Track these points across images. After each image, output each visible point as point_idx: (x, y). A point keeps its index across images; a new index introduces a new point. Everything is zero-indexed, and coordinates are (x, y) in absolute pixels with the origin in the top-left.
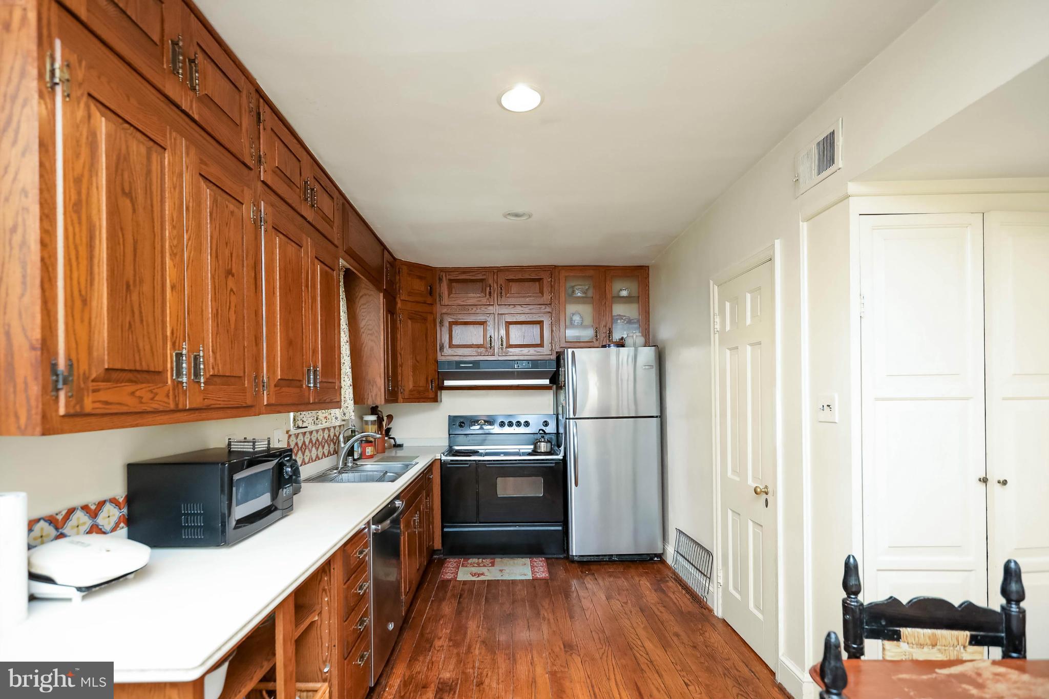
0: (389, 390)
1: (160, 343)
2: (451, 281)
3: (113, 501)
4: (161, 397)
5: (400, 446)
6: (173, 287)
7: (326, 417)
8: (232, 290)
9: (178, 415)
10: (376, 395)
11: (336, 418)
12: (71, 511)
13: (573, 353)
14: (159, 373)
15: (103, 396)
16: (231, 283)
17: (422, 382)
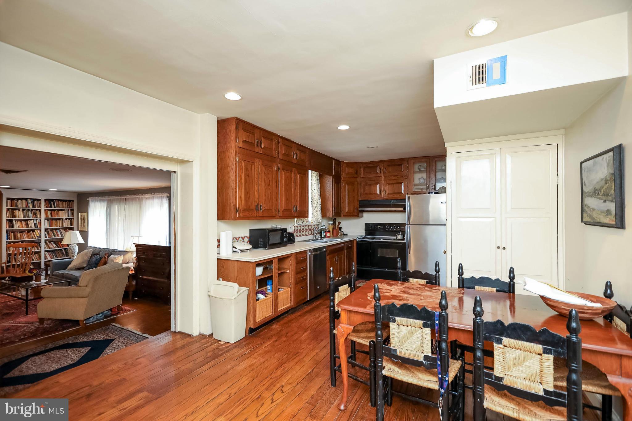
0: (334, 212)
1: (253, 203)
2: (365, 168)
3: (247, 237)
4: (253, 214)
5: (346, 235)
6: (256, 191)
7: (306, 221)
8: (270, 189)
9: (257, 218)
10: (330, 214)
11: (314, 222)
12: (239, 237)
13: (409, 197)
14: (253, 209)
15: (243, 214)
16: (269, 188)
17: (352, 209)
